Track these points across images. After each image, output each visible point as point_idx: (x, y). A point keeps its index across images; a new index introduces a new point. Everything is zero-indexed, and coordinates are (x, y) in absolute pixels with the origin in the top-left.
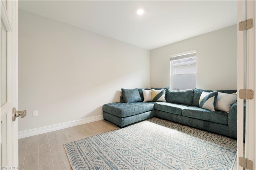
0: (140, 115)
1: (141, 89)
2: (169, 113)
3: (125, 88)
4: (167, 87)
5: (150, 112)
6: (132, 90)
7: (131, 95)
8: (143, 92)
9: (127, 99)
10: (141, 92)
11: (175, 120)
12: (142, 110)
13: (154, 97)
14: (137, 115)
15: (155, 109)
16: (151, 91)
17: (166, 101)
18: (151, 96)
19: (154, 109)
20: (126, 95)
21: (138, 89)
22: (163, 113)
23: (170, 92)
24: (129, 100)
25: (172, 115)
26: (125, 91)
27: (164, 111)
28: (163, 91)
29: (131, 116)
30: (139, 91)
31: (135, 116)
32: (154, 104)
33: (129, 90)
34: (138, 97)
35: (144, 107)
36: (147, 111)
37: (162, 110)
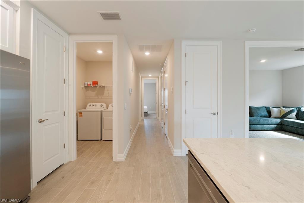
0: (264, 125)
1: (269, 107)
2: (295, 127)
3: (251, 106)
4: (301, 106)
5: (276, 125)
6: (259, 107)
7: (258, 111)
8: (271, 110)
9: (254, 114)
10: (268, 109)
11: (300, 133)
12: (267, 122)
13: (282, 114)
14: (262, 125)
15: (282, 124)
16: (280, 109)
17: (296, 119)
18: (279, 113)
19: (280, 124)
20: (253, 111)
21: (266, 107)
22: (289, 127)
23: (302, 110)
24: (255, 115)
25: (298, 129)
26: (252, 108)
27: (290, 125)
28: (293, 109)
29: (256, 125)
30: (266, 109)
31: (260, 126)
32: (281, 120)
33: (255, 107)
34: (265, 113)
35: (269, 121)
36: (273, 124)
37: (289, 125)
